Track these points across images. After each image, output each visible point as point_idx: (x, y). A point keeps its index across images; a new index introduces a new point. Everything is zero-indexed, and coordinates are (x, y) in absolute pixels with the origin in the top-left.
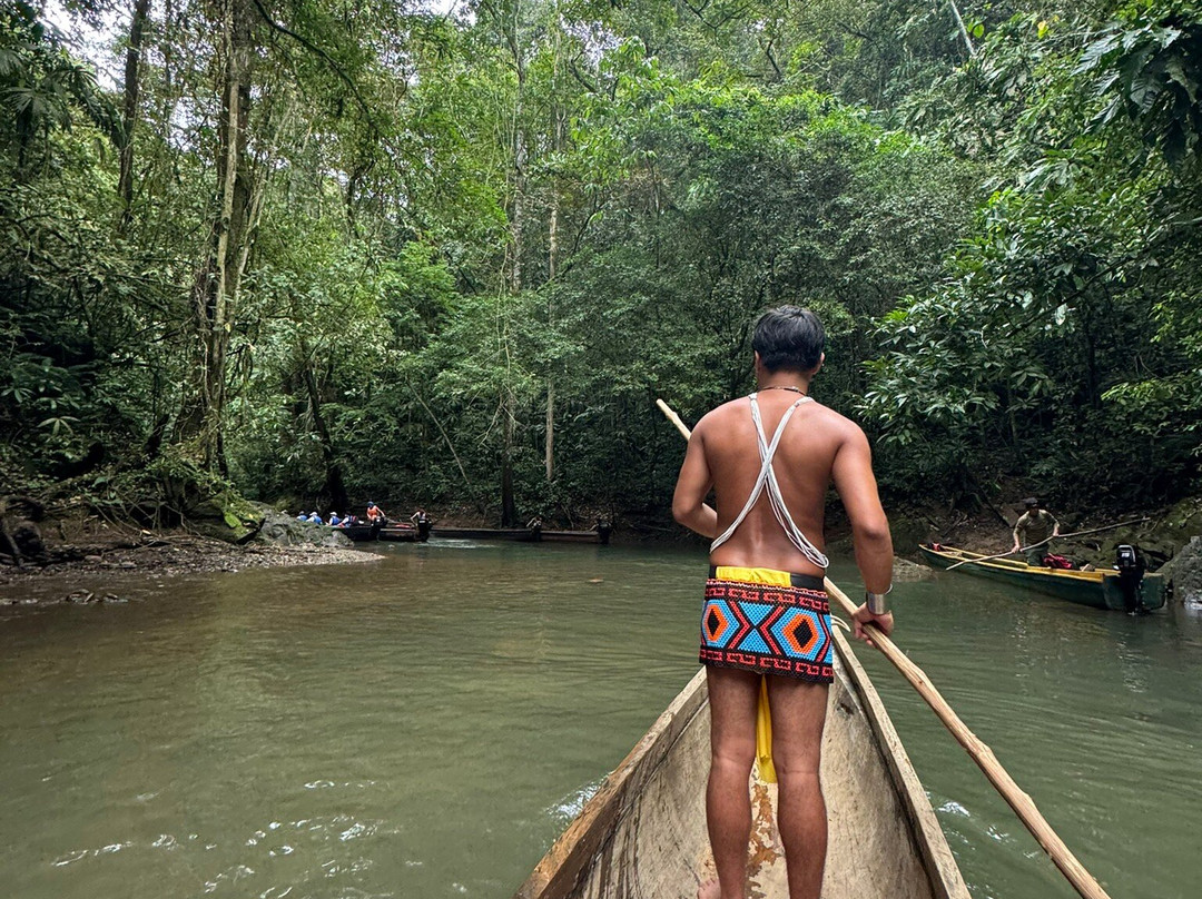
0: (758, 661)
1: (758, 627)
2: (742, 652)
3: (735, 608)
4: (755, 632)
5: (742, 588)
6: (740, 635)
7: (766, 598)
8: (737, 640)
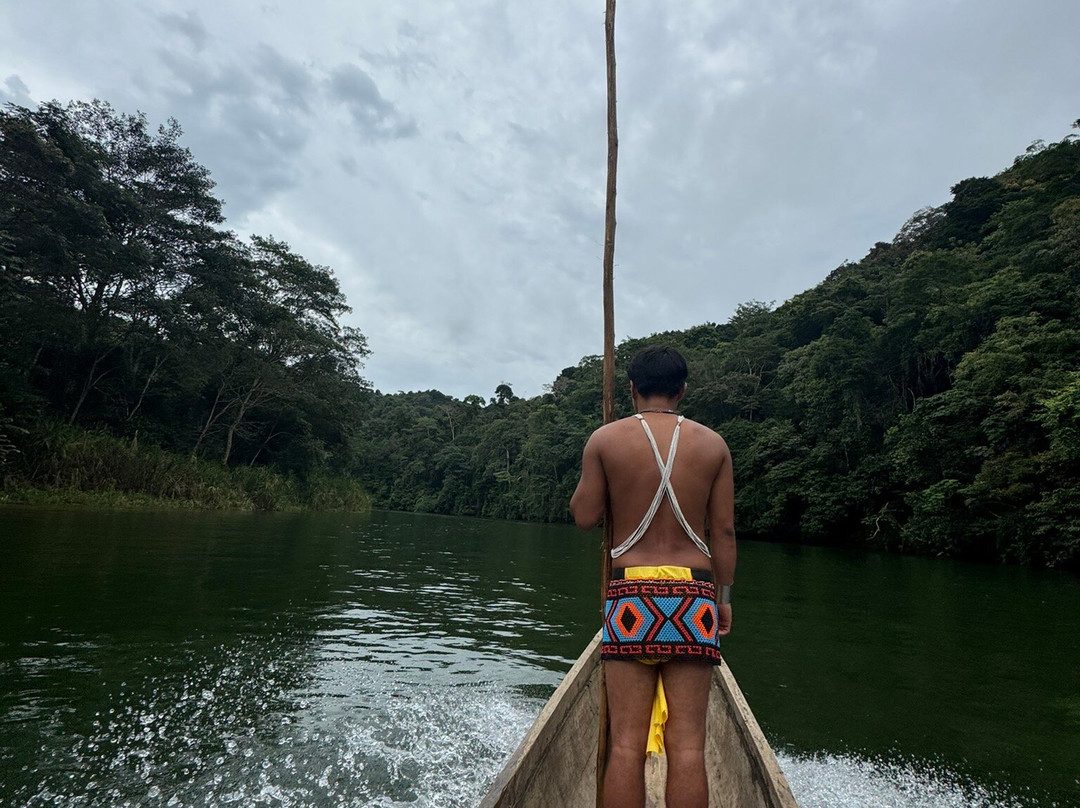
0: (673, 649)
1: (671, 618)
2: (659, 643)
3: (649, 603)
4: (668, 622)
5: (653, 585)
6: (656, 627)
7: (675, 592)
8: (653, 632)
